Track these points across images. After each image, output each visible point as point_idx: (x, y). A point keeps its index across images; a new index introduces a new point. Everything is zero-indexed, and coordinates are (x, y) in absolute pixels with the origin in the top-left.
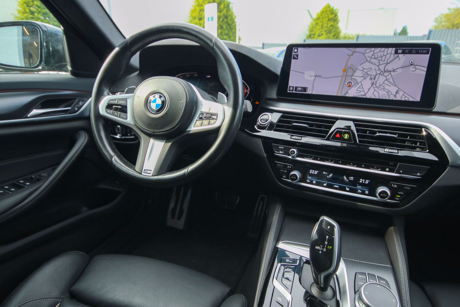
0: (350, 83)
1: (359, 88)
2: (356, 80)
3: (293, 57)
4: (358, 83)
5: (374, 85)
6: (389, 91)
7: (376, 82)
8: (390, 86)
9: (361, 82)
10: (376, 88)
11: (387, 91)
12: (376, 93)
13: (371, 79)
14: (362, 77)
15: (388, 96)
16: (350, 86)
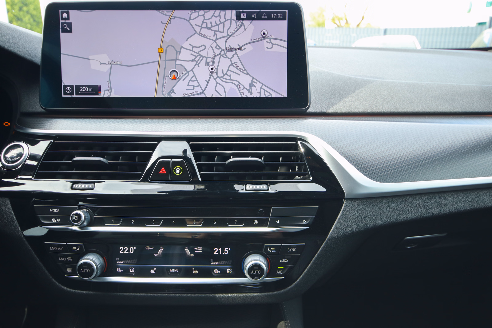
0: (175, 73)
1: (190, 80)
2: (184, 67)
3: (63, 28)
4: (188, 72)
5: (214, 75)
6: (240, 83)
7: (217, 69)
8: (240, 75)
9: (192, 70)
10: (218, 80)
11: (237, 83)
12: (219, 88)
13: (207, 64)
14: (193, 61)
15: (239, 91)
16: (175, 78)
